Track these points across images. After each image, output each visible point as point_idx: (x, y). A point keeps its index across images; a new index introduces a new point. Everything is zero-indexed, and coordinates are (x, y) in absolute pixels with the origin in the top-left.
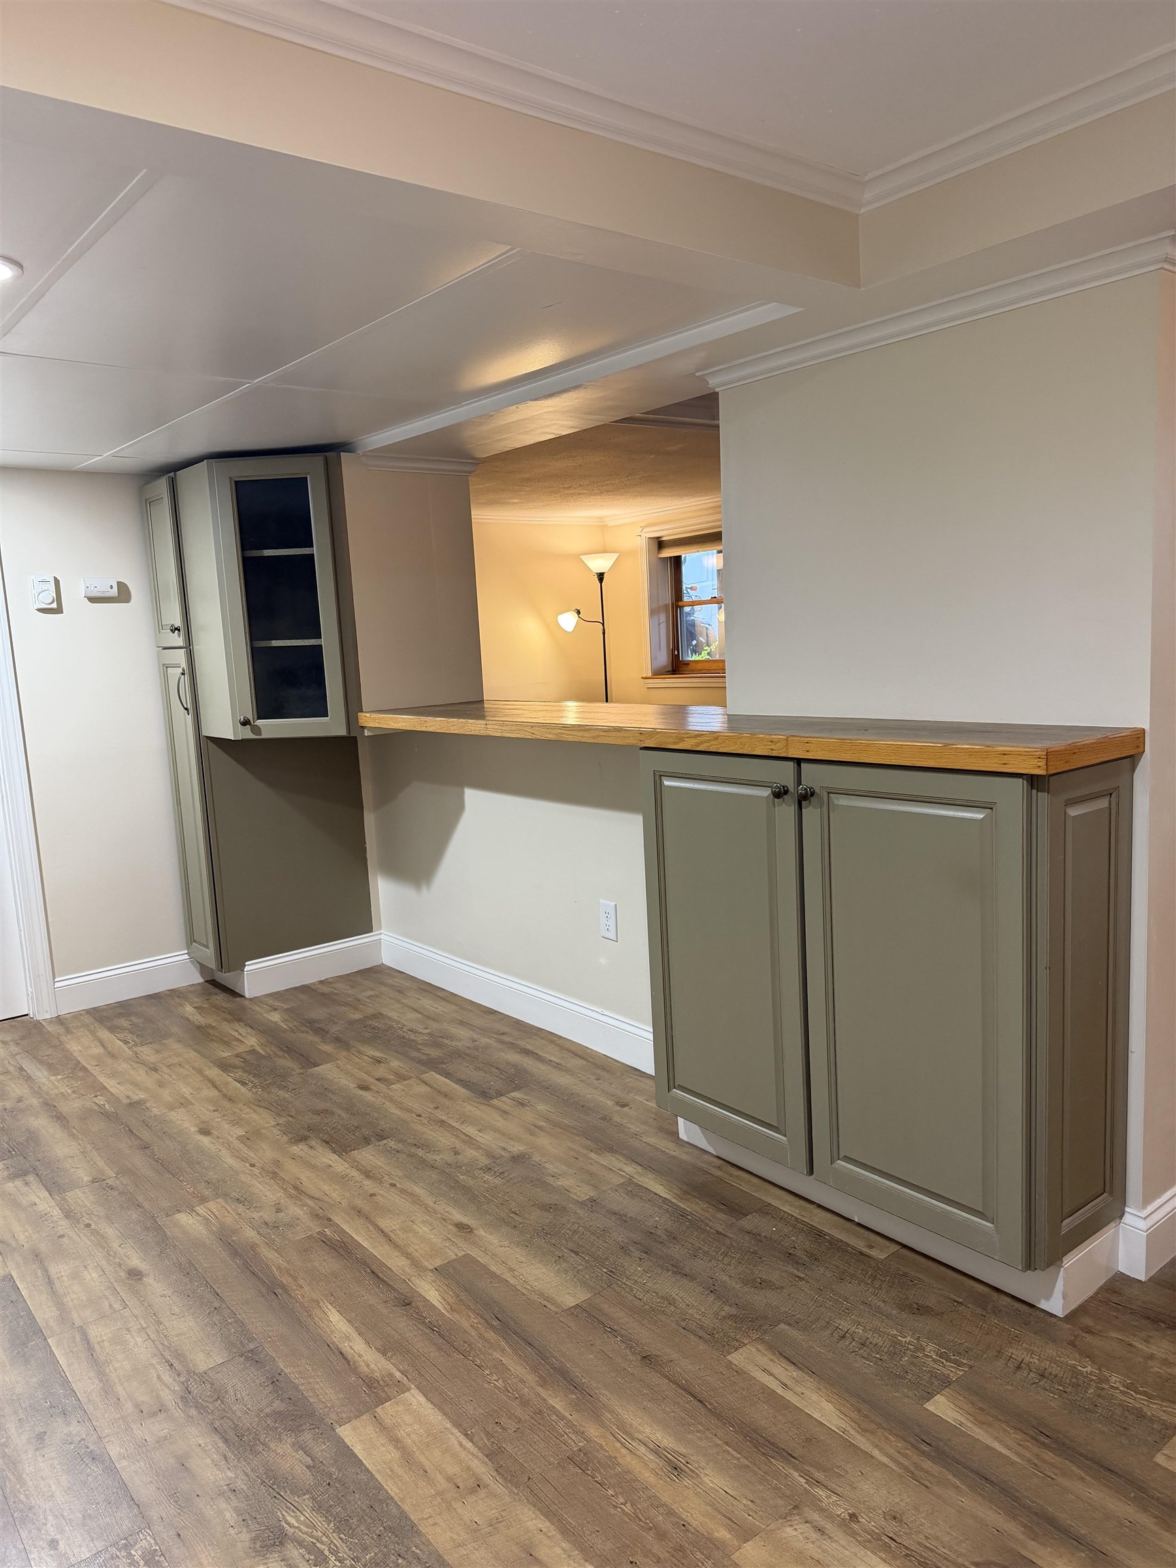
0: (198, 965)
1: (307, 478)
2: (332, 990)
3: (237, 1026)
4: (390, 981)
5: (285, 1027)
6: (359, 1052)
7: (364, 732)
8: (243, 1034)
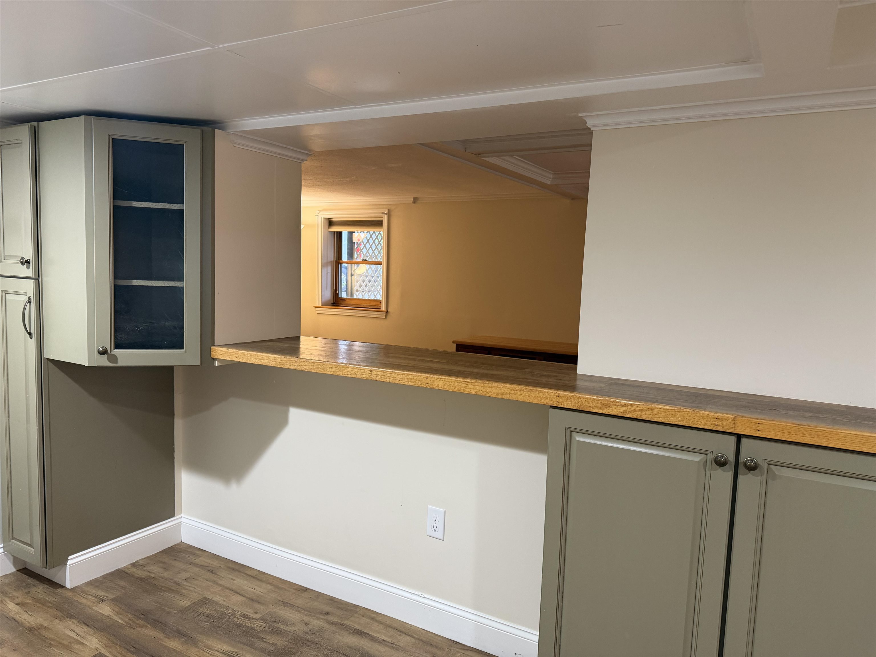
0: (12, 557)
1: (183, 145)
2: (148, 574)
3: (72, 624)
4: (197, 561)
5: (120, 621)
6: (208, 647)
7: (214, 363)
8: (81, 634)
